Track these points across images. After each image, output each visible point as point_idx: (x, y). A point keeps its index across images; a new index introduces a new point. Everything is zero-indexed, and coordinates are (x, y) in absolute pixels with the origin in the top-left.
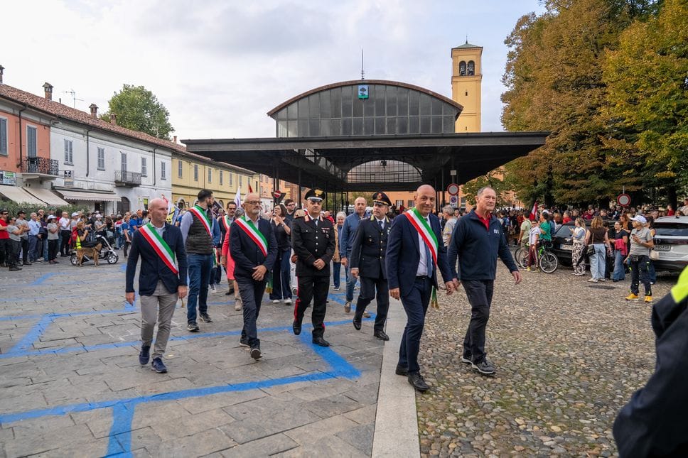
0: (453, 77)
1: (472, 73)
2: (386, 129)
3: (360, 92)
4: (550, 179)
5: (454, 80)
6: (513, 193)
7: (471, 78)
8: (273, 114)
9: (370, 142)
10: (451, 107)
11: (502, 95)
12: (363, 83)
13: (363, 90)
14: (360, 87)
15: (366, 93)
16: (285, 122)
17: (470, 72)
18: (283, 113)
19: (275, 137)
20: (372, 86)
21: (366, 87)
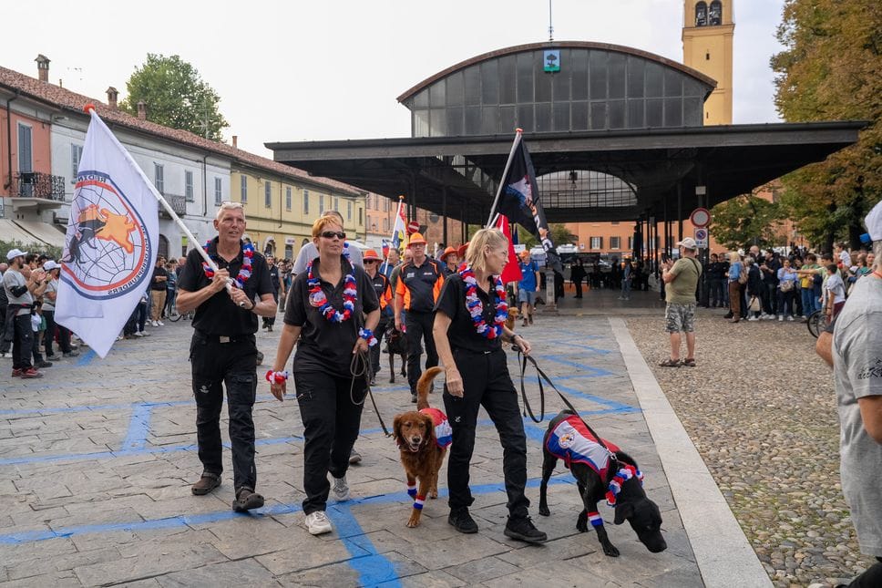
0: (684, 30)
1: (717, 22)
2: (590, 120)
3: (546, 62)
4: (859, 199)
5: (686, 33)
6: (791, 223)
7: (714, 30)
8: (407, 99)
9: (566, 142)
10: (697, 84)
11: (773, 59)
12: (551, 46)
13: (552, 58)
14: (547, 53)
15: (557, 63)
16: (427, 112)
17: (714, 20)
18: (423, 98)
19: (410, 136)
20: (566, 52)
21: (556, 53)
